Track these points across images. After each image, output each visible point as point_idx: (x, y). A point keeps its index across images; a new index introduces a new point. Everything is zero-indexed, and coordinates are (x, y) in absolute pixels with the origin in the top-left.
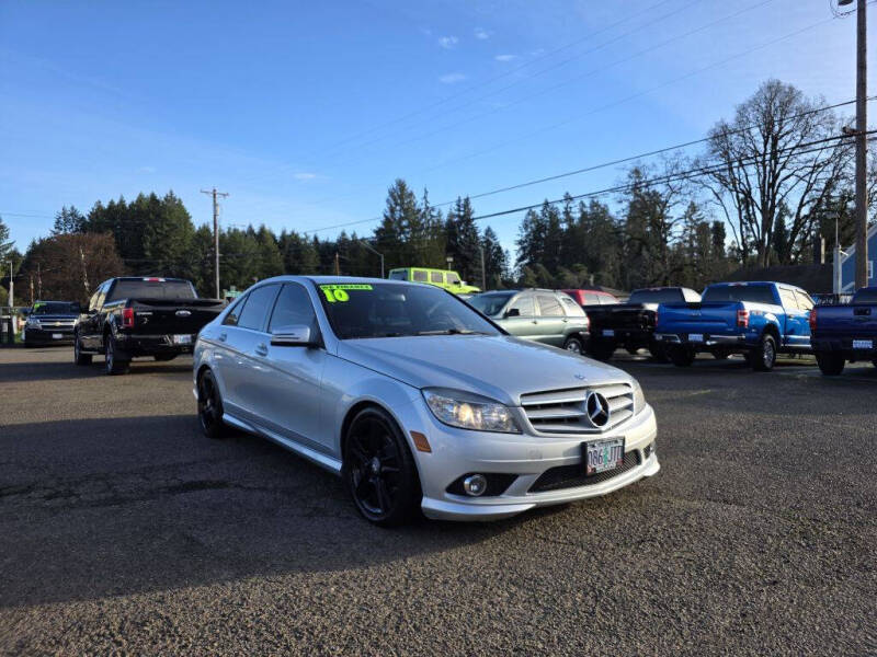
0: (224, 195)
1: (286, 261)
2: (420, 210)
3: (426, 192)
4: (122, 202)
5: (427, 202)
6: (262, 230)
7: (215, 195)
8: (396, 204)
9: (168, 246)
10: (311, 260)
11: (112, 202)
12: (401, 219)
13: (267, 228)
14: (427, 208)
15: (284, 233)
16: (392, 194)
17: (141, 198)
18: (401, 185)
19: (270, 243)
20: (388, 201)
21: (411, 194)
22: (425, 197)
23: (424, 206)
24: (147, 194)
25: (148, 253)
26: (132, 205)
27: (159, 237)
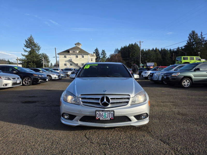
0: (142, 42)
1: (162, 56)
2: (200, 38)
3: (202, 33)
4: (126, 46)
5: (202, 36)
6: (156, 49)
7: (140, 42)
8: (192, 38)
9: (134, 55)
10: (168, 55)
11: (124, 46)
12: (193, 42)
13: (157, 48)
14: (202, 38)
15: (162, 49)
16: (190, 35)
17: (130, 44)
18: (193, 32)
19: (158, 52)
20: (189, 37)
21: (197, 34)
22: (201, 35)
23: (201, 37)
24: (131, 44)
25: (130, 57)
26: (128, 46)
27: (133, 53)
